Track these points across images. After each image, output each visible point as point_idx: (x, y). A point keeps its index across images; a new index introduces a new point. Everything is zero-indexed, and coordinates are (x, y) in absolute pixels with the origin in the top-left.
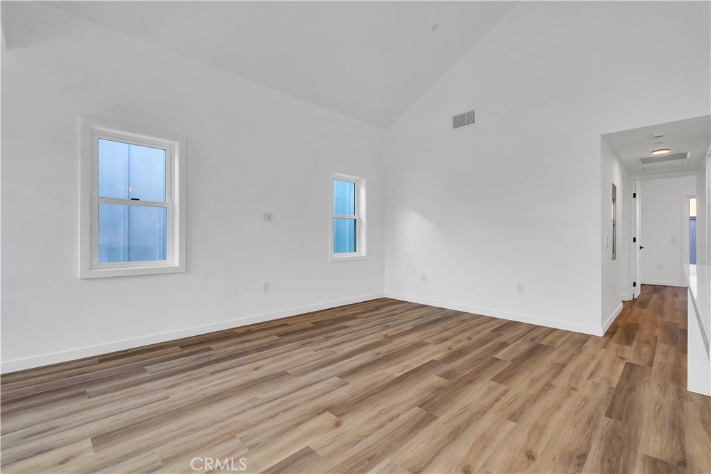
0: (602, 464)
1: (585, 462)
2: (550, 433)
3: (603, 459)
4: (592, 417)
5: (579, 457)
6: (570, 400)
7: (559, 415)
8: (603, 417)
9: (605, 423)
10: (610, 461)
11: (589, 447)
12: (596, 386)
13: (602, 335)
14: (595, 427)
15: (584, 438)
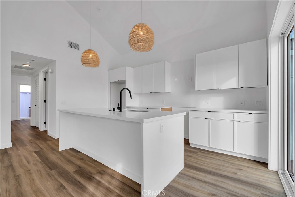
0: (69, 183)
1: (64, 186)
2: (43, 189)
3: (67, 182)
4: (48, 174)
5: (61, 187)
6: (34, 175)
7: (37, 182)
8: (51, 171)
9: (53, 172)
10: (69, 180)
11: (59, 182)
12: (35, 164)
13: (11, 147)
14: (53, 176)
15: (55, 181)
